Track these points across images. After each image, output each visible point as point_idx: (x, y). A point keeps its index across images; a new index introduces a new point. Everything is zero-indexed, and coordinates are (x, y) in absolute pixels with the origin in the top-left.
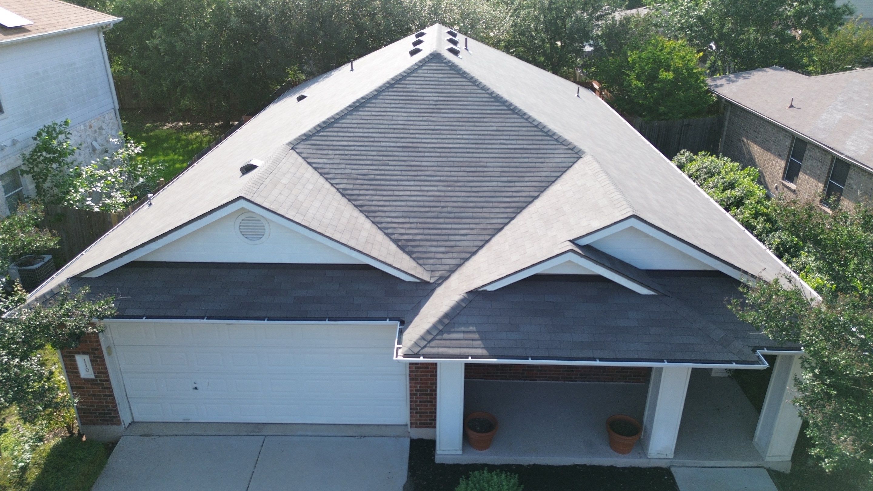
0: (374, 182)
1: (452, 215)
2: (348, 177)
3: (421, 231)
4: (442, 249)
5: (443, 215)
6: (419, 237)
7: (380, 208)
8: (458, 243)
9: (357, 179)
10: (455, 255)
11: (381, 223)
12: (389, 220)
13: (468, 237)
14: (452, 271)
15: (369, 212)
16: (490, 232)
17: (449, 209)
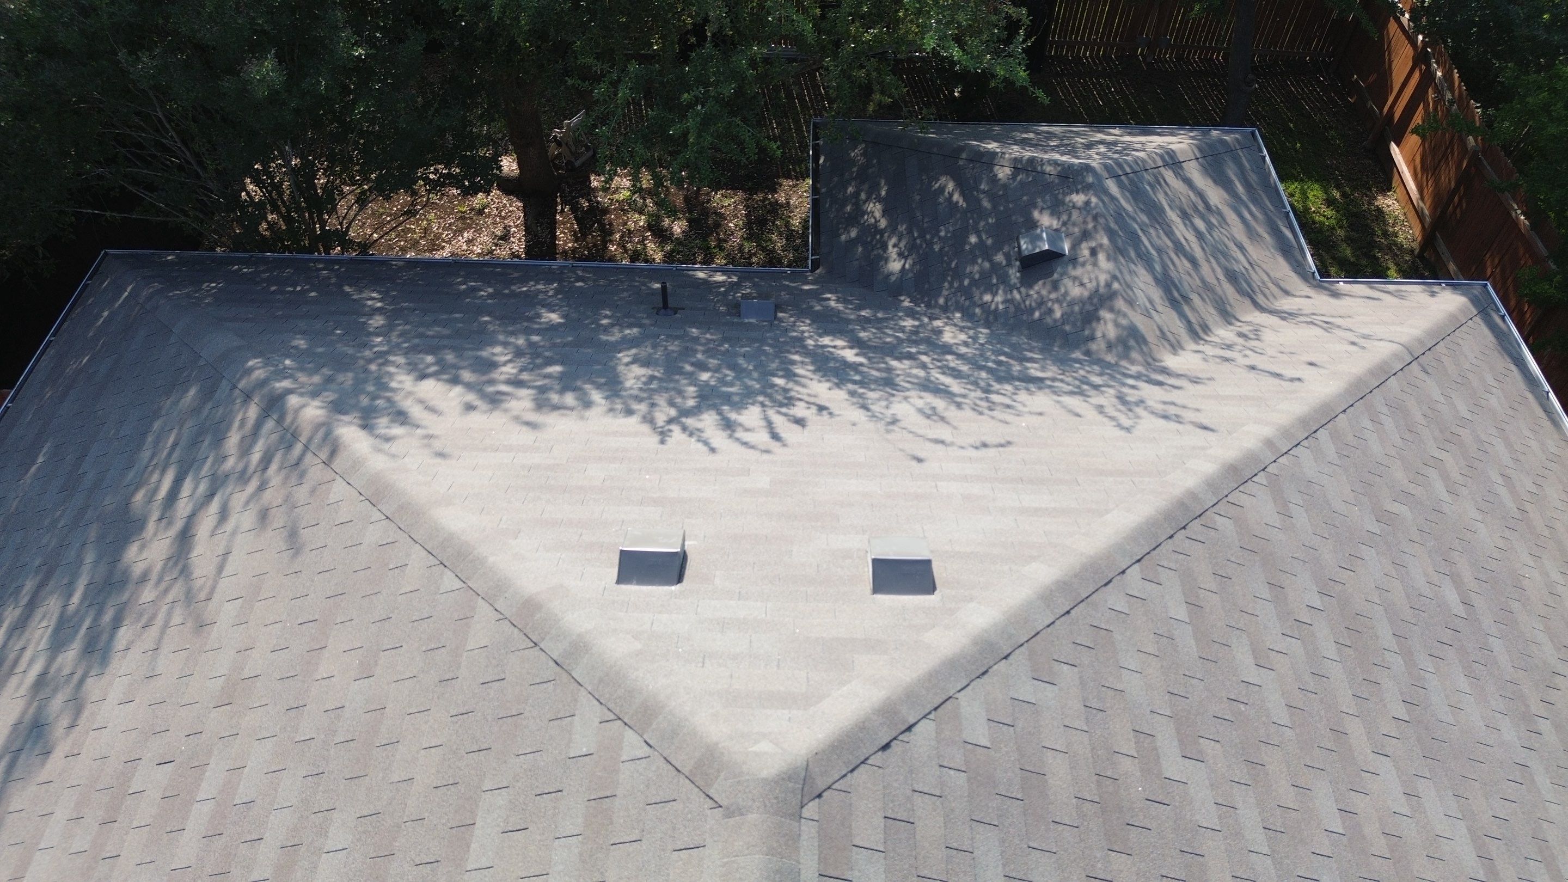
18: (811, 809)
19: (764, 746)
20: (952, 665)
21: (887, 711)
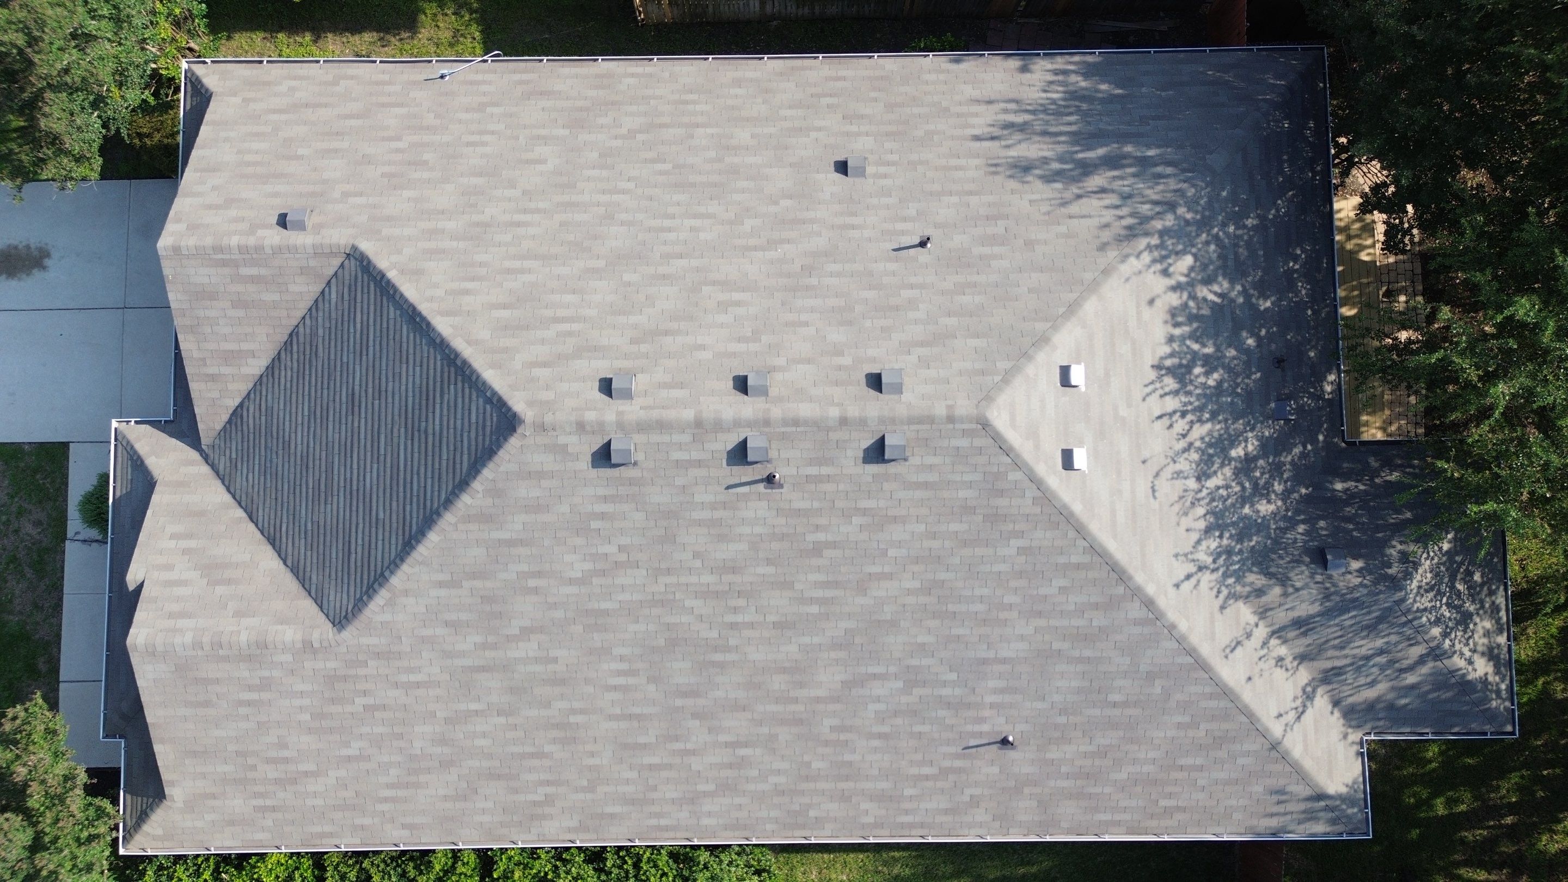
0: (307, 366)
1: (268, 465)
2: (314, 334)
3: (252, 431)
4: (234, 456)
5: (269, 453)
6: (245, 428)
7: (276, 380)
8: (239, 473)
9: (311, 346)
10: (228, 470)
11: (261, 384)
12: (264, 393)
13: (245, 483)
14: (213, 466)
15: (273, 368)
16: (249, 506)
17: (275, 460)
18: (979, 426)
19: (996, 414)
20: (1031, 470)
21: (1011, 449)
